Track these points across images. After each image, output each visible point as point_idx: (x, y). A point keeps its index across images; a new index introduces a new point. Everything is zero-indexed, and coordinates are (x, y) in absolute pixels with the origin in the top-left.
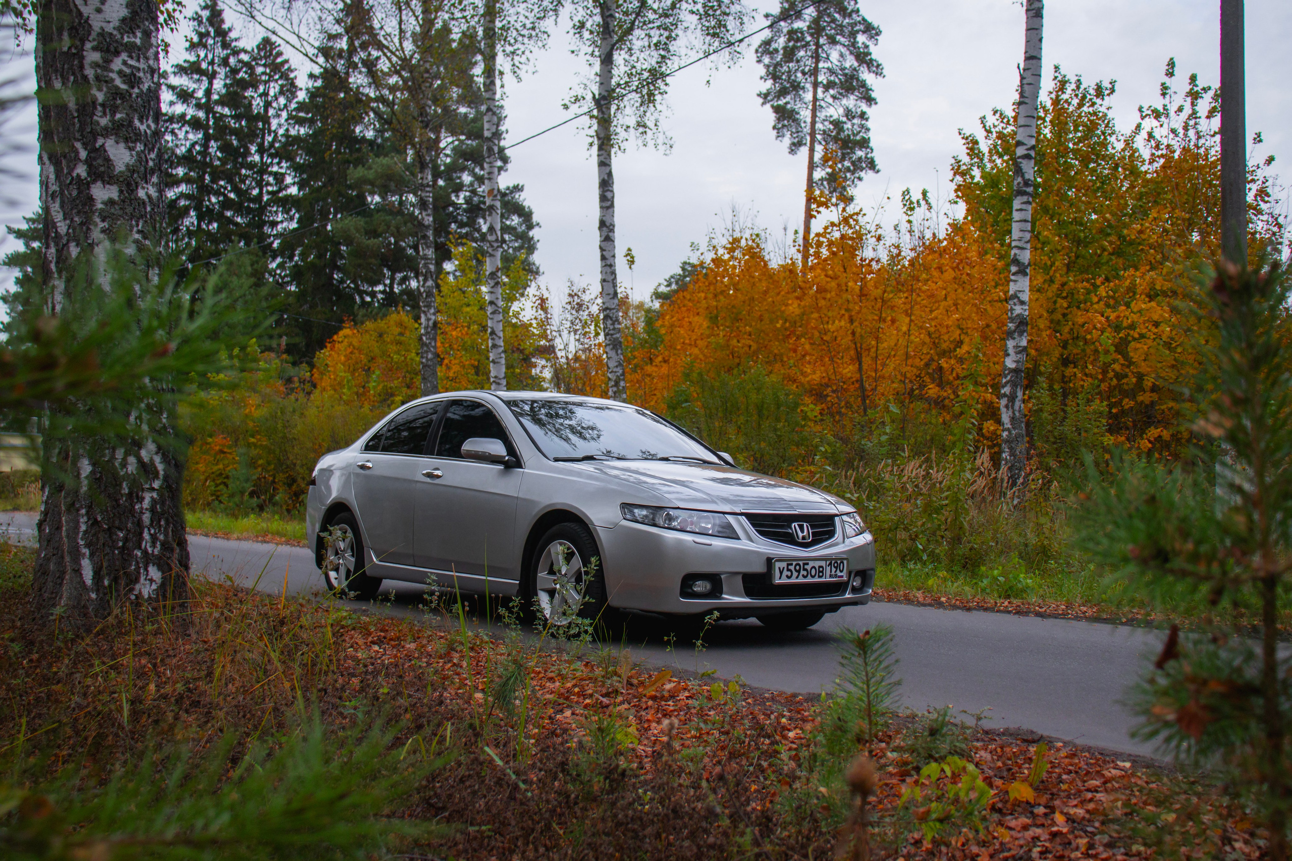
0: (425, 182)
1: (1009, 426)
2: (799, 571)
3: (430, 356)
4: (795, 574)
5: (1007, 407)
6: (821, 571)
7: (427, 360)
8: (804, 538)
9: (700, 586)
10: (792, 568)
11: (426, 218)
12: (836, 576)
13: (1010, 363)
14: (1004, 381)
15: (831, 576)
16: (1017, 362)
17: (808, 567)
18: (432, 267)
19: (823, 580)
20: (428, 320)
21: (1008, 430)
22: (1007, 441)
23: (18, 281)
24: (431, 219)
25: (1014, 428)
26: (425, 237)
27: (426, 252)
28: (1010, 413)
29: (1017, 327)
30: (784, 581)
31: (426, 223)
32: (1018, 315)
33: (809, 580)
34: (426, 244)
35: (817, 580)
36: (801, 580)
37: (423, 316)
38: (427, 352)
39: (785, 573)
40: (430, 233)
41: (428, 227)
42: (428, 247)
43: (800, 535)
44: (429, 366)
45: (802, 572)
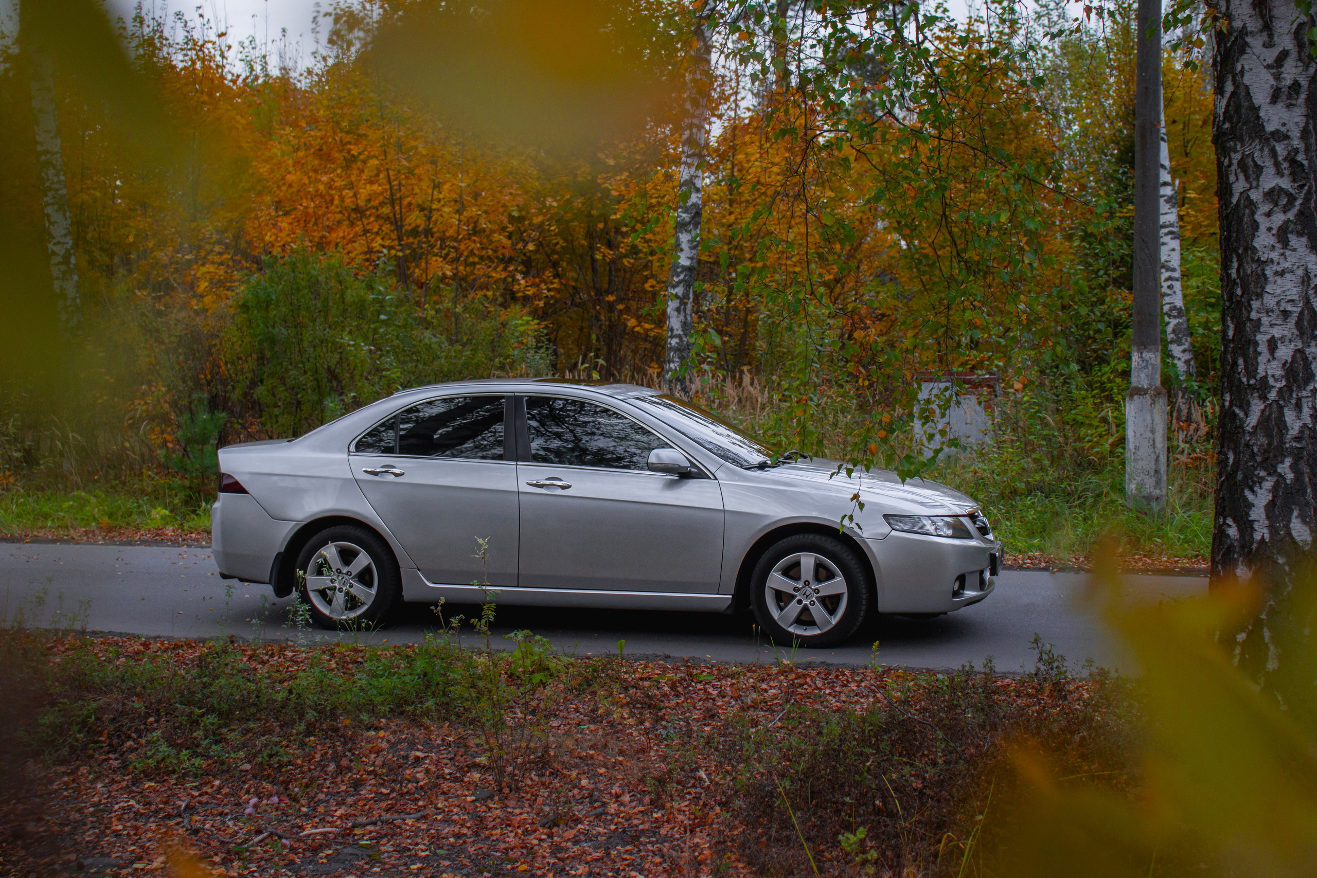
1: (680, 332)
5: (678, 310)
13: (684, 261)
14: (676, 279)
16: (691, 258)
21: (679, 336)
22: (677, 350)
25: (686, 335)
28: (682, 317)
29: (693, 218)
32: (693, 204)
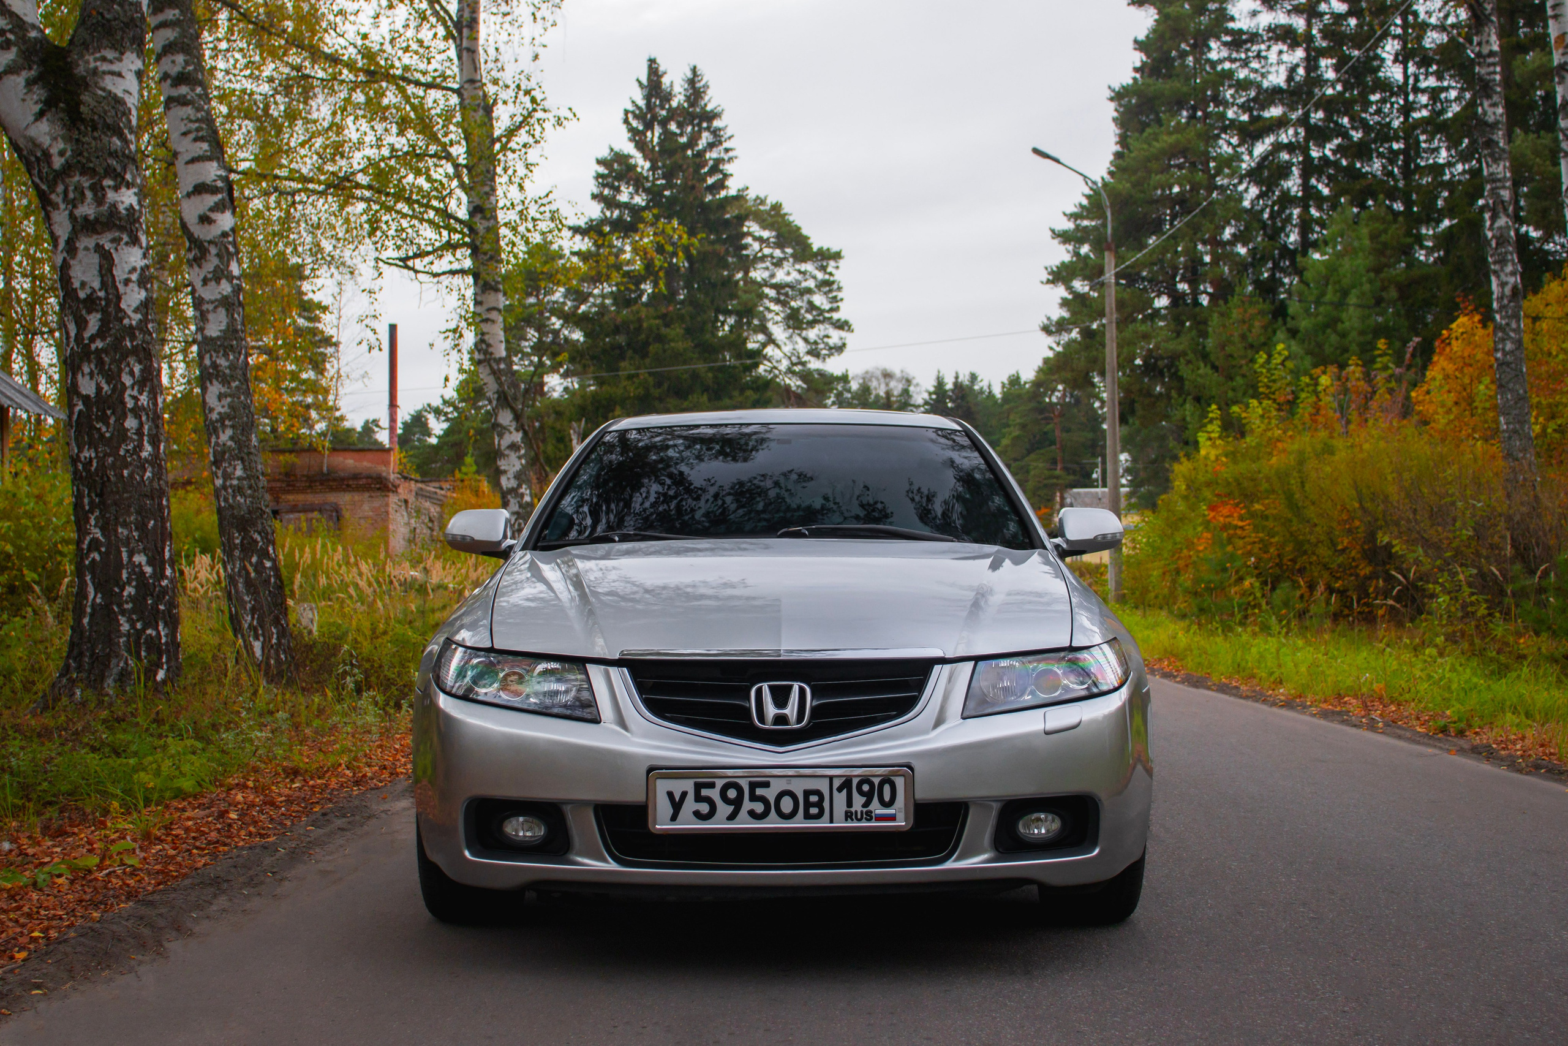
0: (1485, 50)
2: (737, 803)
3: (1509, 346)
4: (724, 810)
6: (813, 804)
7: (1505, 354)
8: (781, 719)
9: (520, 829)
10: (714, 794)
11: (1490, 111)
12: (869, 816)
15: (848, 816)
17: (770, 794)
18: (1506, 194)
19: (823, 824)
20: (1503, 285)
23: (1065, 303)
24: (1500, 110)
26: (1490, 143)
27: (1494, 168)
30: (687, 823)
31: (1491, 119)
33: (773, 823)
34: (1492, 155)
35: (799, 823)
36: (744, 823)
37: (1493, 279)
38: (1503, 340)
39: (690, 806)
40: (1499, 137)
41: (1494, 126)
42: (1496, 160)
43: (771, 710)
44: (1508, 364)
45: (747, 805)
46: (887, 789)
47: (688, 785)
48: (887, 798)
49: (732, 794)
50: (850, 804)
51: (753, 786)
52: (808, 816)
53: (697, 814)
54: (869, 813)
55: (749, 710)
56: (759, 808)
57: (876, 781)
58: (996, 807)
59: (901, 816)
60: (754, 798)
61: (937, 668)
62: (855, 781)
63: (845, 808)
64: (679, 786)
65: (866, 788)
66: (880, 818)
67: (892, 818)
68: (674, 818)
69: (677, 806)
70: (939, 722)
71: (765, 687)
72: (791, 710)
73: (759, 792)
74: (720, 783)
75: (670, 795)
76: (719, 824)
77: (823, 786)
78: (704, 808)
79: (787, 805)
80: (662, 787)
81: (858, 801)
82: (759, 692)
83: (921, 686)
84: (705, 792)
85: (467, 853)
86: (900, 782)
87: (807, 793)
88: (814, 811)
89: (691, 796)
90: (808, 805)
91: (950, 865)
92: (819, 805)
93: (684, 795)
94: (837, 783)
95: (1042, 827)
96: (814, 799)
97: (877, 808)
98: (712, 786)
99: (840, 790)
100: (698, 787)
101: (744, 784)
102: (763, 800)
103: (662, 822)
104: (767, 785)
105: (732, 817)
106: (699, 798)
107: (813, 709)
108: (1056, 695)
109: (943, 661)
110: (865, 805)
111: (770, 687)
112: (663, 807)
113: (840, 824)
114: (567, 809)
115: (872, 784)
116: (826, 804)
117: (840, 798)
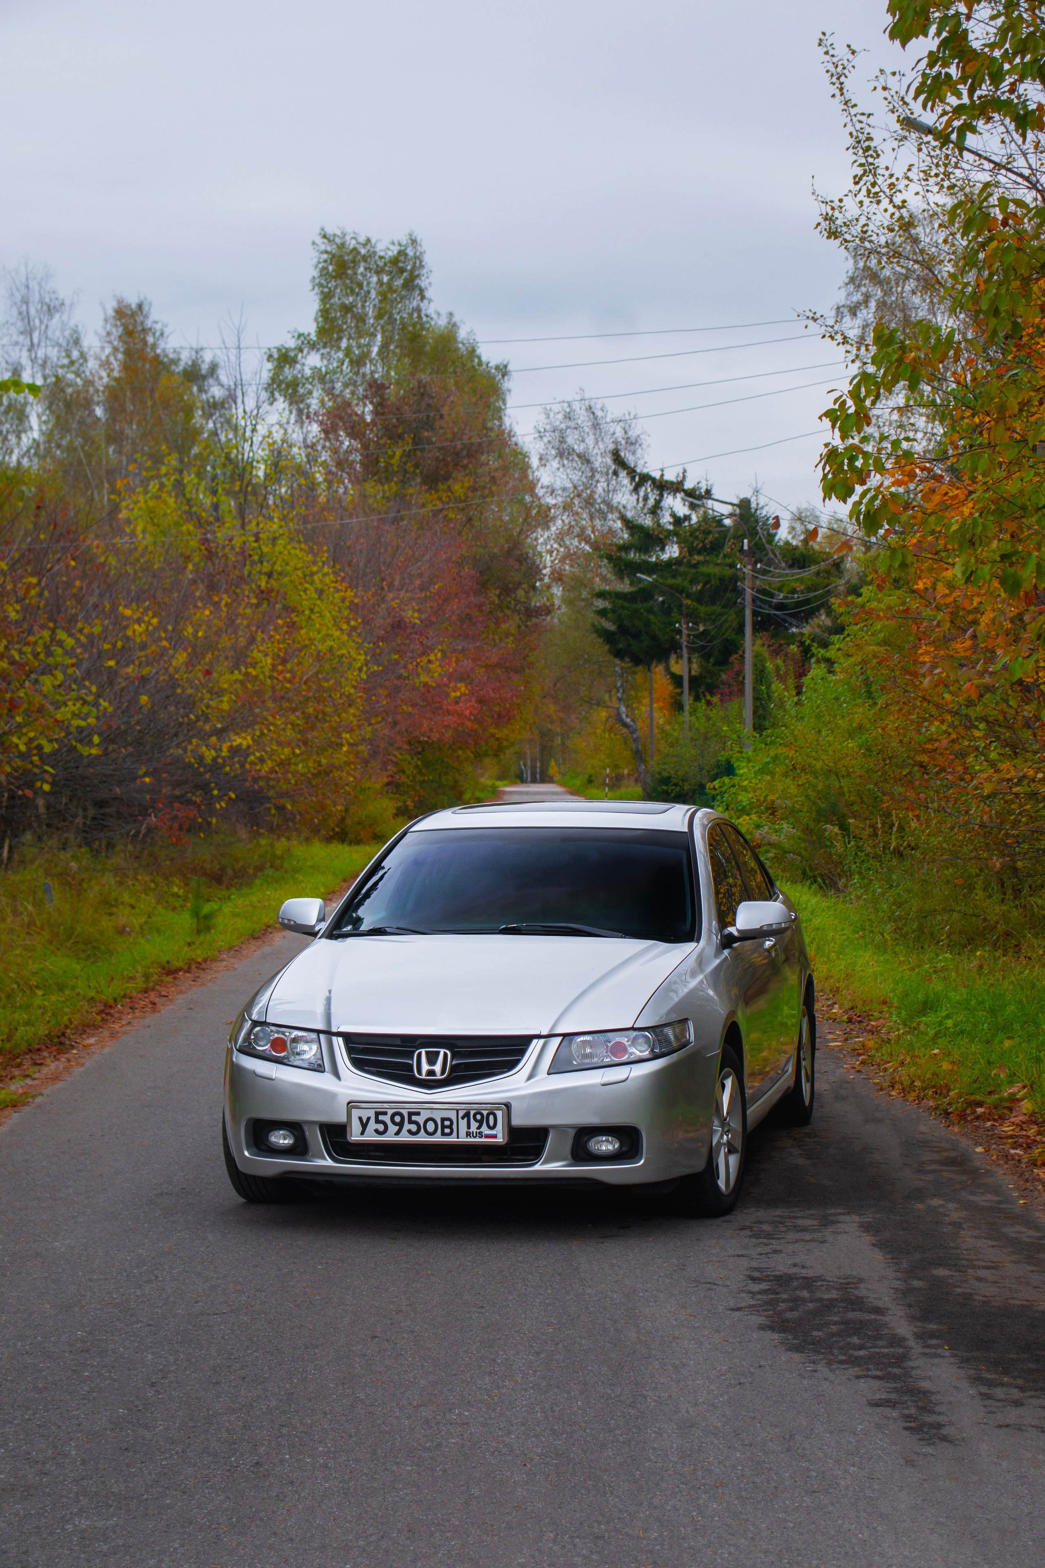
2: (401, 1125)
4: (393, 1129)
6: (446, 1126)
8: (431, 1073)
9: (281, 1139)
10: (387, 1119)
12: (481, 1135)
15: (468, 1134)
17: (421, 1119)
19: (452, 1139)
30: (370, 1137)
33: (422, 1138)
35: (438, 1138)
36: (405, 1138)
39: (372, 1125)
43: (425, 1067)
45: (407, 1126)
46: (491, 1118)
47: (371, 1114)
48: (491, 1123)
49: (397, 1119)
50: (469, 1127)
51: (410, 1114)
52: (443, 1134)
53: (377, 1131)
54: (481, 1133)
55: (411, 1066)
56: (414, 1128)
57: (485, 1113)
58: (572, 1132)
59: (500, 1135)
60: (411, 1122)
61: (535, 1041)
62: (472, 1113)
63: (466, 1129)
64: (365, 1114)
65: (479, 1117)
66: (487, 1136)
67: (495, 1136)
68: (362, 1133)
69: (364, 1125)
70: (531, 1077)
71: (423, 1051)
72: (438, 1068)
73: (414, 1118)
74: (390, 1112)
75: (360, 1119)
76: (390, 1137)
77: (452, 1115)
78: (381, 1127)
79: (431, 1127)
80: (355, 1113)
81: (474, 1125)
82: (420, 1055)
83: (522, 1052)
84: (381, 1118)
85: (246, 1153)
86: (499, 1114)
87: (443, 1120)
88: (447, 1131)
89: (373, 1120)
90: (443, 1127)
91: (537, 1167)
92: (450, 1127)
93: (369, 1119)
94: (461, 1113)
95: (606, 1145)
96: (447, 1123)
97: (485, 1130)
98: (385, 1113)
99: (463, 1118)
100: (377, 1114)
101: (405, 1113)
102: (417, 1123)
103: (355, 1135)
104: (418, 1114)
105: (397, 1133)
106: (377, 1121)
107: (452, 1067)
108: (625, 1058)
109: (539, 1037)
110: (479, 1128)
111: (427, 1052)
112: (356, 1127)
113: (463, 1139)
114: (306, 1128)
115: (482, 1115)
116: (455, 1127)
117: (463, 1123)
